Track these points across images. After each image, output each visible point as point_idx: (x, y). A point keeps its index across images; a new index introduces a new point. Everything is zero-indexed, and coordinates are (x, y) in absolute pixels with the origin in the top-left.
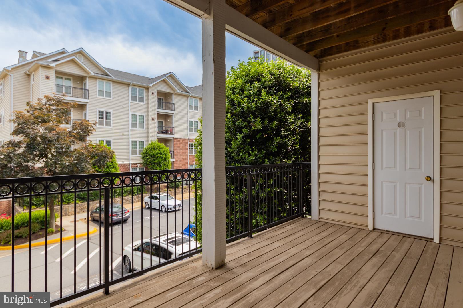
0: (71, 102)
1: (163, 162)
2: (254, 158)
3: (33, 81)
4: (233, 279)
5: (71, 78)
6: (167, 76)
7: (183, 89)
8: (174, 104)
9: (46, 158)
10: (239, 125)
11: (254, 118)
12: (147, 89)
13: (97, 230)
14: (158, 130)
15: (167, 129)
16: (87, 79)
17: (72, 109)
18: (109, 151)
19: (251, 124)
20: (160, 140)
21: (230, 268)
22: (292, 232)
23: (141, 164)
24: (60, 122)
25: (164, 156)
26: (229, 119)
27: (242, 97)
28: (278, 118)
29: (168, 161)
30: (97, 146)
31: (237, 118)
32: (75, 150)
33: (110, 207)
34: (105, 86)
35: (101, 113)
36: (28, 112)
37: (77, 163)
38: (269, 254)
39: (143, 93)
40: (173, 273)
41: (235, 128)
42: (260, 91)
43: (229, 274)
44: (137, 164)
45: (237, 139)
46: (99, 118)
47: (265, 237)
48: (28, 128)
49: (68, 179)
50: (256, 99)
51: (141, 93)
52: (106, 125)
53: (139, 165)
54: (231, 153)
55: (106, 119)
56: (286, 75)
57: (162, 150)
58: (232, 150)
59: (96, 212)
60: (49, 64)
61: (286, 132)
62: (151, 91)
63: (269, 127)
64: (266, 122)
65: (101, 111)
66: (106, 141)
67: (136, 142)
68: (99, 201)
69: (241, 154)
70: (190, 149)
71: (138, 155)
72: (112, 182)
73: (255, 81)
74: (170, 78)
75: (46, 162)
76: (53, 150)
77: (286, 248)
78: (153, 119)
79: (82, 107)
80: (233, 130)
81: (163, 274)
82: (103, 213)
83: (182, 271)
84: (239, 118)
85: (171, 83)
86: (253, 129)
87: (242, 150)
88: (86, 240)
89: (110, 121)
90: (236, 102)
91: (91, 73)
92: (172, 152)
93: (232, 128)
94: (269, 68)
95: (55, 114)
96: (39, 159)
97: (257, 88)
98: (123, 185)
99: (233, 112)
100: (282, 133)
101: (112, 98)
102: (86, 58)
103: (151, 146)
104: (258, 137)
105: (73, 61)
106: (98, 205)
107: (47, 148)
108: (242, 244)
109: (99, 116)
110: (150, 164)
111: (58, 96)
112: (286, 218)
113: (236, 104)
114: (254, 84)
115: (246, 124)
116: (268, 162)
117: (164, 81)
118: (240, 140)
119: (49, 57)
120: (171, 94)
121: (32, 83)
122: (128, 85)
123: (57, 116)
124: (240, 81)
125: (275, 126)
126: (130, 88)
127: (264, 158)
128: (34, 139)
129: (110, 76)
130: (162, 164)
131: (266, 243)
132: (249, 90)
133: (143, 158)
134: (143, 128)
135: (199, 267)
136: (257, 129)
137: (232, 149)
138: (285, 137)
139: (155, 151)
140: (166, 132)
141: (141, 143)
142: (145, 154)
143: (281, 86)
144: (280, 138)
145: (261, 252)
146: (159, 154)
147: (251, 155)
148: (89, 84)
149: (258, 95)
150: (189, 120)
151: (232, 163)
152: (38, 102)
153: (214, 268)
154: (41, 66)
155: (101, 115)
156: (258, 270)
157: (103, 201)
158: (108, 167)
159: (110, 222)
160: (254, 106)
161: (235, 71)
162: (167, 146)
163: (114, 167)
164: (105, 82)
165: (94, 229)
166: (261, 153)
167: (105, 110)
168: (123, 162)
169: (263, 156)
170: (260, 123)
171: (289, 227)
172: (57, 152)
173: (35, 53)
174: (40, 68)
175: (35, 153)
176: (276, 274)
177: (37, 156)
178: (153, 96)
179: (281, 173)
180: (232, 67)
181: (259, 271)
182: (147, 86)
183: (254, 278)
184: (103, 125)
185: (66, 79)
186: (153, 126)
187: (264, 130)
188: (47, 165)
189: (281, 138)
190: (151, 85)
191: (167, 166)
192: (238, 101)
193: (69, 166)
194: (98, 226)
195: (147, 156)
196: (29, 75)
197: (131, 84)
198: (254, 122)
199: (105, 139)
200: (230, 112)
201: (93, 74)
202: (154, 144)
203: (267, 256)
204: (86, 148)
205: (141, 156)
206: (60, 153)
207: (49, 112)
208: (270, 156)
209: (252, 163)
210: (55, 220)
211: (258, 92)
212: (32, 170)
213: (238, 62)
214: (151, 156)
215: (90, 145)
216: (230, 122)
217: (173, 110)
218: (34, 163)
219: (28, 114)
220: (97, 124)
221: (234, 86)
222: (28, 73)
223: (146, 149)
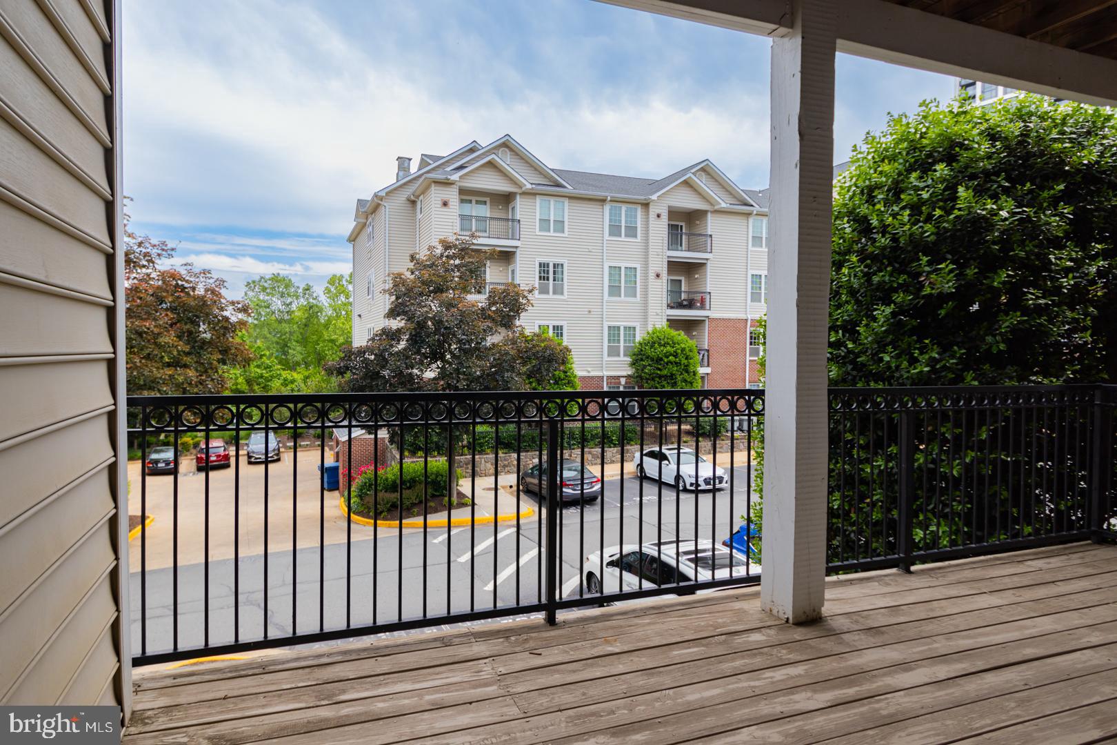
0: (487, 248)
1: (682, 374)
2: (926, 369)
3: (421, 213)
4: (841, 656)
5: (488, 199)
6: (693, 171)
7: (735, 197)
8: (711, 236)
9: (442, 361)
10: (884, 281)
11: (929, 263)
12: (646, 205)
13: (533, 511)
14: (671, 300)
15: (691, 296)
16: (518, 197)
17: (488, 263)
18: (558, 348)
19: (923, 279)
20: (674, 323)
21: (835, 630)
22: (1048, 578)
23: (628, 377)
24: (465, 290)
25: (684, 361)
26: (853, 268)
27: (896, 209)
28: (1014, 260)
29: (694, 372)
30: (536, 338)
31: (878, 265)
32: (493, 344)
33: (559, 467)
34: (552, 210)
35: (544, 267)
36: (412, 273)
37: (496, 372)
38: (959, 619)
39: (636, 217)
40: (688, 612)
41: (873, 290)
42: (952, 188)
43: (829, 643)
44: (619, 377)
45: (875, 319)
46: (540, 277)
47: (953, 577)
48: (413, 304)
49: (484, 398)
50: (938, 212)
51: (631, 216)
52: (554, 293)
53: (623, 381)
54: (858, 355)
55: (554, 280)
56: (1048, 135)
57: (678, 347)
58: (861, 347)
59: (532, 475)
60: (449, 177)
61: (1044, 297)
62: (653, 211)
63: (982, 284)
64: (971, 272)
65: (544, 264)
66: (554, 327)
67: (619, 328)
68: (537, 453)
69: (887, 358)
70: (751, 344)
71: (622, 358)
72: (563, 410)
73: (941, 161)
74: (703, 174)
75: (441, 368)
76: (454, 347)
77: (1020, 615)
78: (658, 276)
79: (506, 257)
80: (866, 296)
81: (667, 610)
82: (545, 478)
83: (710, 613)
84: (884, 264)
85: (703, 186)
86: (927, 291)
87: (890, 348)
88: (515, 529)
89: (563, 284)
90: (875, 222)
91: (525, 185)
92: (703, 352)
93: (862, 291)
94: (987, 120)
95: (458, 274)
96: (430, 363)
97: (945, 180)
98: (583, 416)
99: (867, 250)
100: (1028, 300)
101: (566, 235)
102: (517, 154)
103: (653, 338)
104: (943, 312)
105: (491, 165)
106: (536, 461)
107: (444, 341)
108: (876, 584)
109: (540, 273)
110: (647, 379)
111: (463, 238)
112: (1032, 538)
113: (875, 228)
114: (935, 171)
115: (905, 280)
116: (974, 379)
117: (687, 184)
118: (885, 322)
119: (447, 162)
120: (703, 213)
121: (419, 216)
122: (603, 201)
123: (460, 277)
124: (890, 166)
125: (1004, 283)
126: (607, 208)
127: (963, 370)
128: (421, 325)
129: (565, 187)
130: (679, 378)
131: (953, 592)
132: (917, 189)
133: (633, 364)
134: (635, 296)
135: (751, 612)
136: (940, 292)
137: (860, 344)
138: (1040, 310)
139: (662, 348)
140: (690, 305)
141: (629, 331)
142: (638, 355)
143: (1032, 167)
144: (1019, 314)
145: (932, 610)
146: (671, 355)
147: (919, 361)
148: (521, 208)
149: (945, 201)
150: (751, 272)
151: (860, 380)
152: (429, 253)
153: (791, 620)
154: (435, 182)
155: (544, 271)
156: (914, 650)
157: (545, 452)
158: (556, 383)
159: (558, 499)
160: (933, 230)
161: (878, 143)
162: (692, 337)
163: (569, 383)
164: (552, 200)
165: (530, 509)
166: (953, 357)
167: (551, 261)
168: (589, 372)
169: (957, 364)
170: (952, 275)
171: (1039, 564)
172: (460, 349)
173: (425, 158)
174: (433, 185)
175: (423, 351)
176: (974, 670)
177: (426, 358)
178: (658, 222)
179: (1017, 412)
180: (868, 133)
181: (918, 653)
182: (645, 200)
183: (903, 666)
184: (548, 293)
185: (478, 202)
186: (659, 291)
187: (964, 294)
188: (443, 374)
189: (1022, 315)
190: (654, 197)
191: (689, 385)
192: (882, 220)
193: (481, 376)
194: (535, 503)
195: (642, 360)
196: (413, 203)
197: (609, 198)
198: (929, 273)
199: (552, 323)
200: (857, 252)
201: (529, 186)
202: (660, 332)
203: (949, 622)
204: (514, 342)
205: (629, 359)
206: (466, 352)
207: (447, 270)
208: (985, 365)
209: (921, 379)
210: (457, 482)
211: (947, 193)
212: (417, 383)
213: (888, 118)
214: (652, 360)
215: (522, 334)
216: (855, 276)
217: (709, 250)
218: (422, 371)
219: (413, 277)
220: (536, 292)
221: (873, 183)
222: (412, 198)
223: (641, 344)
